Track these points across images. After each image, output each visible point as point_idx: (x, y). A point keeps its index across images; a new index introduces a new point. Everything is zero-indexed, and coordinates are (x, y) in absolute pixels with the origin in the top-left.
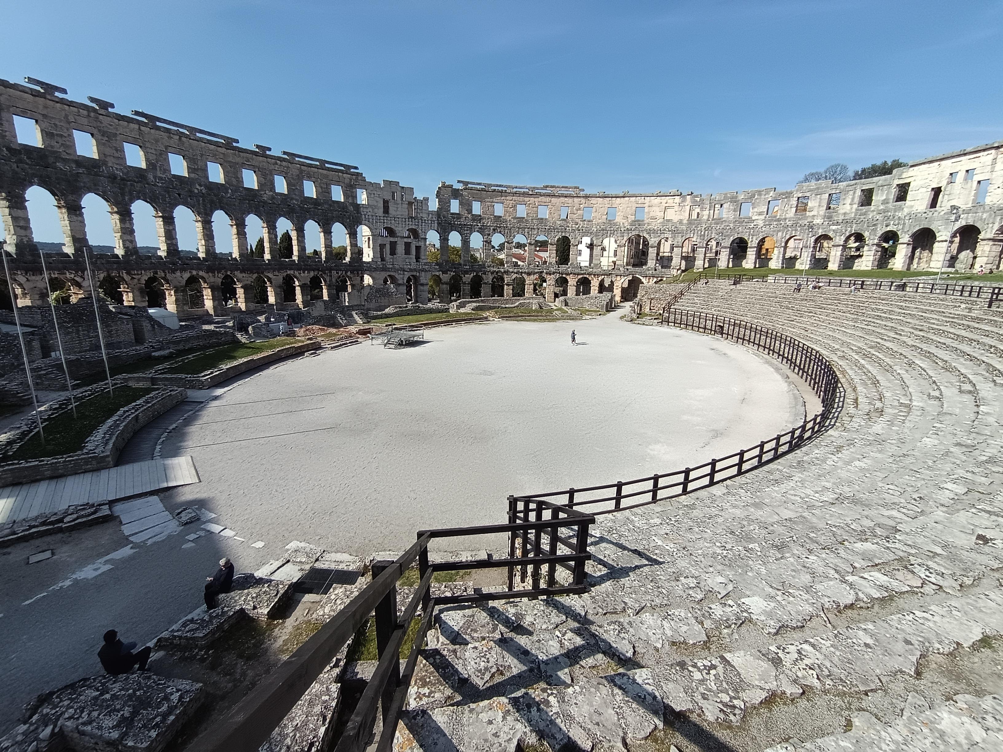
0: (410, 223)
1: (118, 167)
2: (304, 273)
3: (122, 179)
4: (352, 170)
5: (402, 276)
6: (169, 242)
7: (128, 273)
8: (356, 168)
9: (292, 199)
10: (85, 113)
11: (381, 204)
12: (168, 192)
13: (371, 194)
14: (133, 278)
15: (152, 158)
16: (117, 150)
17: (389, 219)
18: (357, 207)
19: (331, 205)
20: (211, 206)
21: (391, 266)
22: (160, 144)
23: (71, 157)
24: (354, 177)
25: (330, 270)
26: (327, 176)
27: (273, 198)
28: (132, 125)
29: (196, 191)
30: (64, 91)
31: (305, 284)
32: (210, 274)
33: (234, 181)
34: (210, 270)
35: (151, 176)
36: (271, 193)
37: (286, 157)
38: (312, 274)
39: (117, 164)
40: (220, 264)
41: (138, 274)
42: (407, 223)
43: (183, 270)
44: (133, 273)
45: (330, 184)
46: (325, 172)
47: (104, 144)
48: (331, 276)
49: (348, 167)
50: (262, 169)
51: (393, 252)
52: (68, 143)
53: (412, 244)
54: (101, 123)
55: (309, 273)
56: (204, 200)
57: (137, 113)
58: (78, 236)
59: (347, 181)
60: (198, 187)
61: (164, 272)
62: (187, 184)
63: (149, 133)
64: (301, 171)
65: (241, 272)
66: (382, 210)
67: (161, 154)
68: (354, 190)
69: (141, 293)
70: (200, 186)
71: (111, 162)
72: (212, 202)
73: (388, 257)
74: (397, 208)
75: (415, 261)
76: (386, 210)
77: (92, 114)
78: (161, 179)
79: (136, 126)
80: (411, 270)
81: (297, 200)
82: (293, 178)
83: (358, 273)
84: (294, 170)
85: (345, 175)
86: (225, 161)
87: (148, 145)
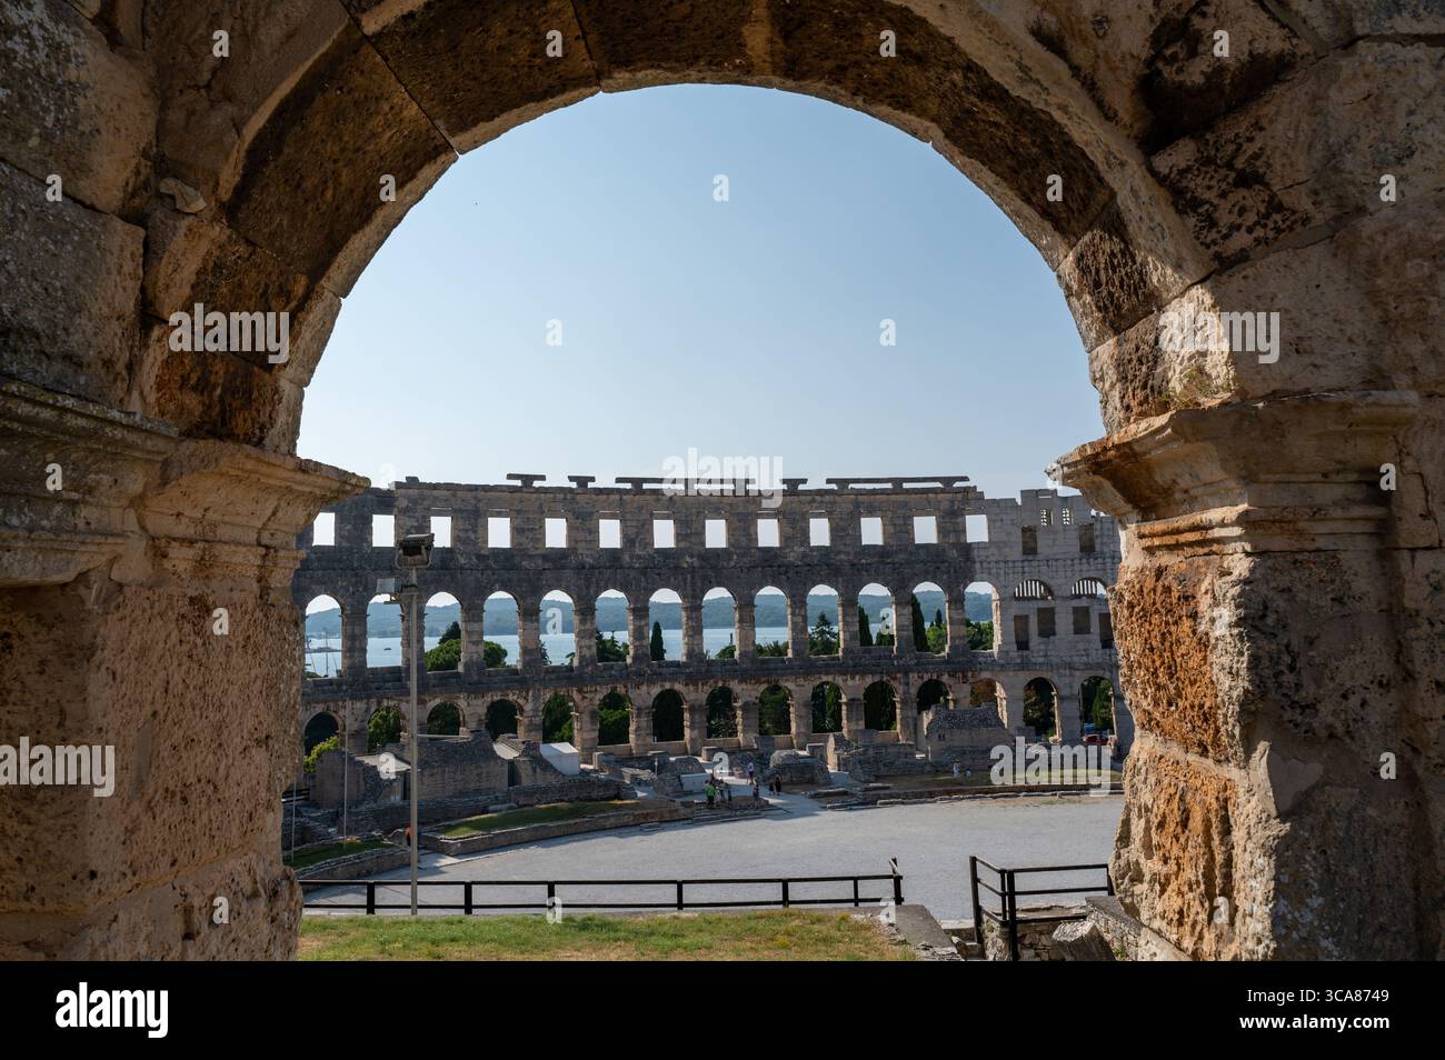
0: (1085, 567)
1: (589, 553)
2: (853, 678)
3: (592, 567)
4: (957, 484)
5: (1067, 680)
6: (637, 644)
7: (580, 691)
8: (965, 479)
9: (839, 553)
10: (562, 496)
11: (1017, 537)
12: (645, 574)
13: (995, 521)
14: (584, 698)
15: (632, 532)
16: (590, 532)
17: (1035, 564)
18: (967, 549)
19: (911, 553)
20: (703, 583)
21: (1041, 660)
22: (644, 511)
23: (538, 552)
24: (959, 496)
25: (906, 671)
26: (905, 505)
27: (805, 555)
28: (612, 497)
29: (685, 565)
30: (543, 478)
31: (853, 700)
32: (691, 688)
33: (744, 541)
34: (691, 680)
35: (626, 558)
36: (802, 549)
37: (834, 486)
38: (869, 680)
39: (588, 549)
40: (707, 671)
41: (591, 692)
42: (1077, 568)
43: (651, 682)
44: (585, 689)
45: (911, 517)
46: (901, 498)
47: (577, 529)
48: (907, 684)
49: (948, 481)
50: (790, 514)
51: (1047, 631)
52: (538, 536)
53: (1091, 610)
54: (578, 503)
55: (862, 678)
56: (693, 578)
57: (619, 480)
58: (530, 647)
59: (945, 505)
60: (688, 559)
61: (625, 687)
62: (674, 558)
63: (632, 501)
64: (857, 505)
65: (740, 682)
66: (1021, 549)
67: (643, 525)
68: (960, 520)
69: (592, 717)
70: (692, 556)
71: (581, 548)
72: (704, 578)
73: (1035, 640)
74: (1055, 540)
75: (1099, 646)
76: (1030, 550)
77: (569, 496)
78: (639, 557)
79: (617, 497)
80: (1088, 666)
81: (848, 554)
82: (841, 519)
83: (964, 676)
84: (845, 505)
85: (940, 496)
86: (732, 514)
87: (628, 516)
